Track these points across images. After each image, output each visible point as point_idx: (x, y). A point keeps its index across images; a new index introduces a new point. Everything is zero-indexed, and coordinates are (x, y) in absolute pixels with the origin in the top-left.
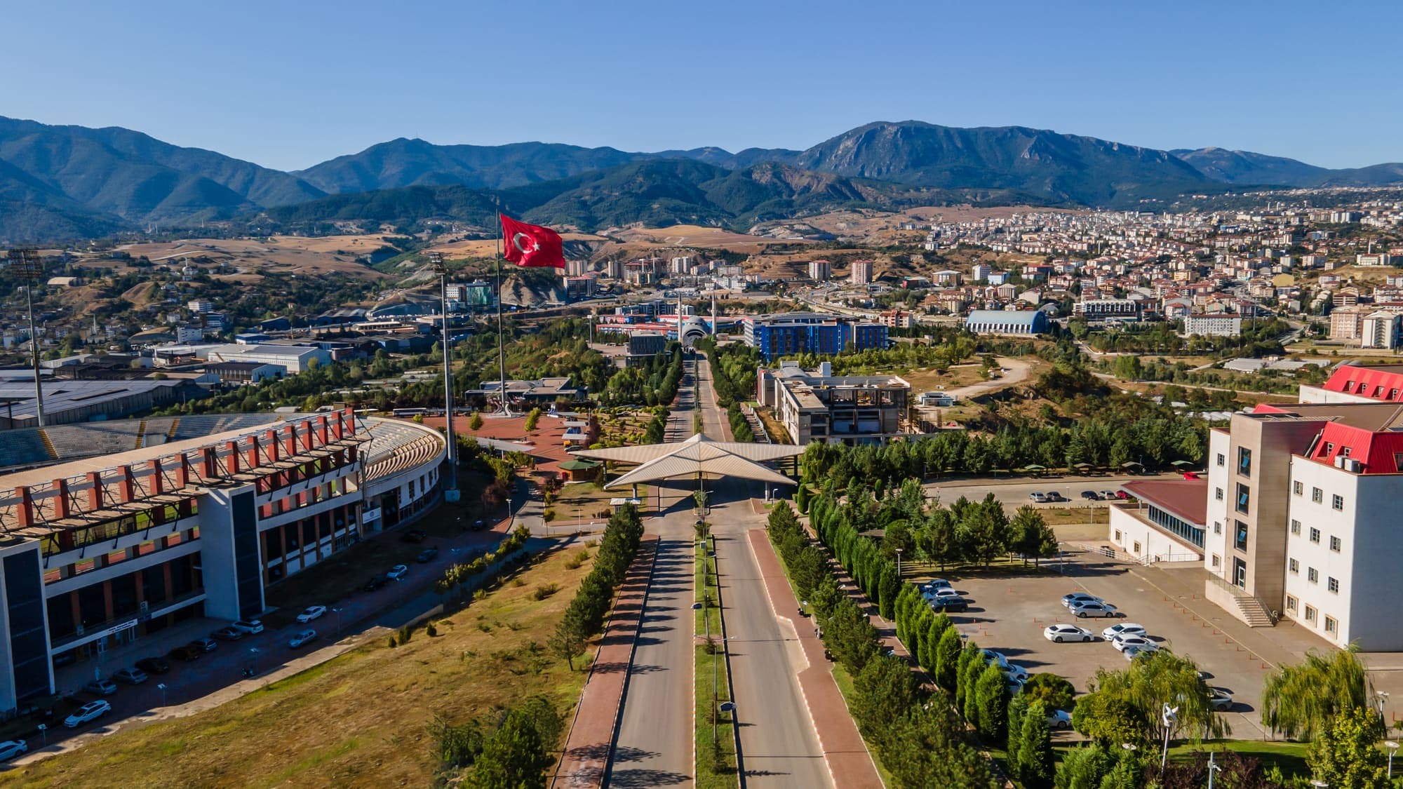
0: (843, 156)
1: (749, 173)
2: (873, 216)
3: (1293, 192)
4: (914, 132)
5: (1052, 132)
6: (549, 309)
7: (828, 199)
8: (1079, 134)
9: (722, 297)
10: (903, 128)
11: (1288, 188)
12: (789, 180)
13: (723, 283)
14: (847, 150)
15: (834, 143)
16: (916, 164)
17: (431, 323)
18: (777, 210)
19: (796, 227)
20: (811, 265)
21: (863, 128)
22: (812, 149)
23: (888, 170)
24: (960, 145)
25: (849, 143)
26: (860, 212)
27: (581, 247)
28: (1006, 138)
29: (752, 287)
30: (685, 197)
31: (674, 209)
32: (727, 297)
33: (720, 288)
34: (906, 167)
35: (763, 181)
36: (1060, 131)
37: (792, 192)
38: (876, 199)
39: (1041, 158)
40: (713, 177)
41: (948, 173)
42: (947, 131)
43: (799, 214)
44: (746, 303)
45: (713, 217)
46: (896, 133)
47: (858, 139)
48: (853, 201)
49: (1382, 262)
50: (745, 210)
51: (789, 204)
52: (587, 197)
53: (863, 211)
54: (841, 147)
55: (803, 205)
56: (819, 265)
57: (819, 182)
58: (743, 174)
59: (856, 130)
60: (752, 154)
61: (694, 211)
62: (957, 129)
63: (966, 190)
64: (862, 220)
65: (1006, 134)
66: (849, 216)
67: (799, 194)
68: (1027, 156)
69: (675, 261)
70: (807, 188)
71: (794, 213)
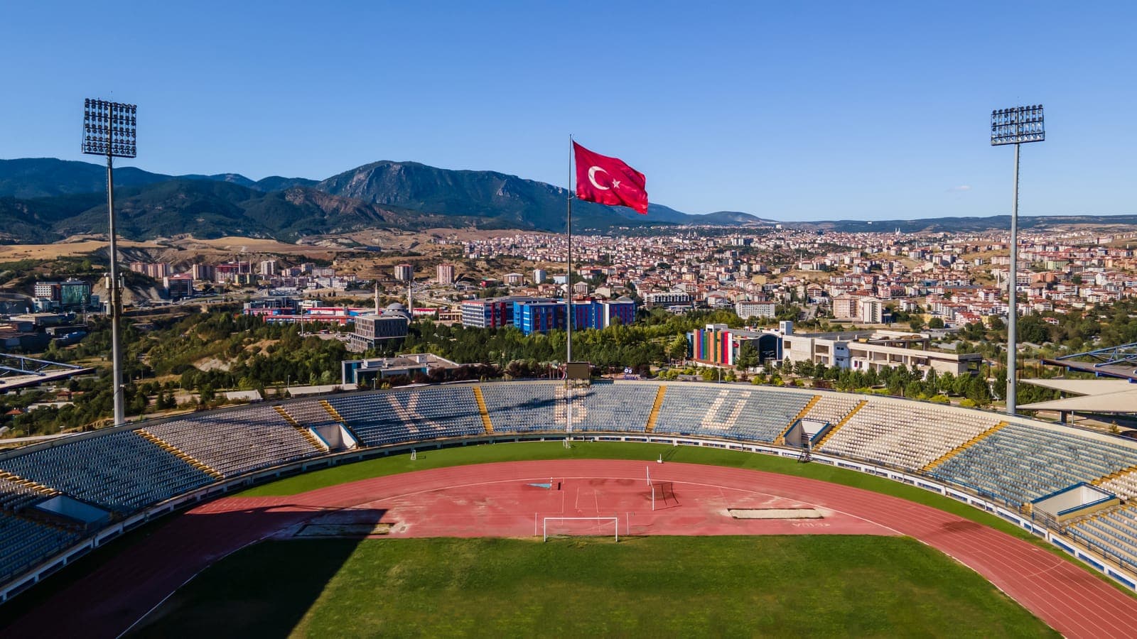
0: (357, 187)
1: (282, 196)
2: (401, 234)
3: (679, 227)
4: (413, 171)
5: (516, 177)
6: (157, 307)
7: (356, 219)
8: (536, 179)
9: (330, 295)
10: (405, 166)
11: (676, 224)
12: (319, 203)
13: (325, 283)
14: (360, 182)
15: (349, 175)
16: (417, 195)
17: (33, 320)
18: (312, 227)
19: (340, 240)
20: (397, 268)
21: (372, 164)
22: (329, 180)
23: (396, 199)
24: (450, 183)
25: (362, 176)
26: (390, 231)
27: (139, 253)
28: (487, 179)
29: (352, 287)
30: (227, 213)
31: (219, 223)
32: (334, 295)
33: (322, 287)
34: (410, 198)
35: (297, 203)
36: (522, 177)
37: (323, 214)
38: (396, 221)
39: (511, 196)
40: (248, 198)
41: (443, 204)
42: (440, 171)
43: (334, 231)
44: (355, 300)
45: (256, 231)
46: (400, 170)
47: (369, 174)
48: (378, 222)
49: (815, 268)
50: (283, 227)
51: (323, 222)
52: (128, 210)
53: (392, 229)
54: (355, 179)
55: (335, 225)
56: (404, 267)
57: (346, 205)
58: (278, 196)
59: (366, 167)
60: (274, 181)
61: (239, 226)
62: (447, 170)
63: (464, 217)
64: (393, 237)
65: (484, 176)
66: (380, 233)
67: (330, 215)
68: (501, 194)
69: (264, 265)
70: (336, 210)
71: (328, 230)
